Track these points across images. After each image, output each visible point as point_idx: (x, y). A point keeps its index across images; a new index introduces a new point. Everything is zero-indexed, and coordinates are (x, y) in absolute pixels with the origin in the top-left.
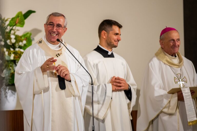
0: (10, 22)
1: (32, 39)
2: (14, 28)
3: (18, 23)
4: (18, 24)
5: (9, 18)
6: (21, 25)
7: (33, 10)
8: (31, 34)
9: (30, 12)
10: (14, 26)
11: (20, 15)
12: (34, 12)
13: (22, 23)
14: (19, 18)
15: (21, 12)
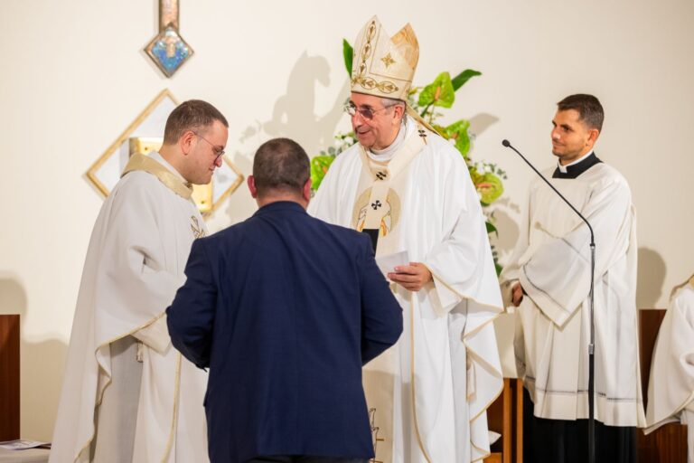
0: (422, 97)
1: (469, 135)
2: (430, 109)
3: (439, 98)
4: (439, 102)
5: (421, 88)
6: (445, 104)
7: (475, 69)
8: (468, 125)
9: (468, 74)
10: (430, 104)
11: (444, 81)
12: (478, 73)
13: (448, 98)
14: (443, 86)
15: (447, 74)
